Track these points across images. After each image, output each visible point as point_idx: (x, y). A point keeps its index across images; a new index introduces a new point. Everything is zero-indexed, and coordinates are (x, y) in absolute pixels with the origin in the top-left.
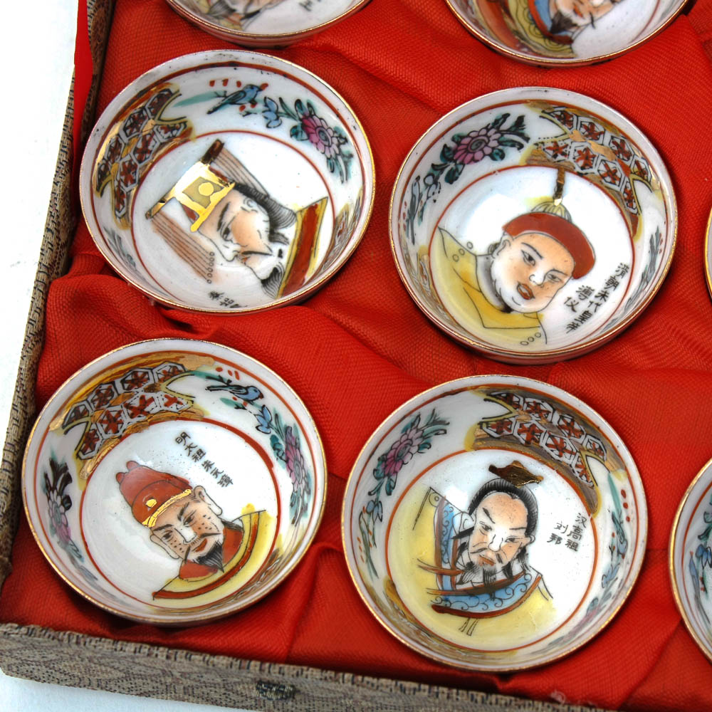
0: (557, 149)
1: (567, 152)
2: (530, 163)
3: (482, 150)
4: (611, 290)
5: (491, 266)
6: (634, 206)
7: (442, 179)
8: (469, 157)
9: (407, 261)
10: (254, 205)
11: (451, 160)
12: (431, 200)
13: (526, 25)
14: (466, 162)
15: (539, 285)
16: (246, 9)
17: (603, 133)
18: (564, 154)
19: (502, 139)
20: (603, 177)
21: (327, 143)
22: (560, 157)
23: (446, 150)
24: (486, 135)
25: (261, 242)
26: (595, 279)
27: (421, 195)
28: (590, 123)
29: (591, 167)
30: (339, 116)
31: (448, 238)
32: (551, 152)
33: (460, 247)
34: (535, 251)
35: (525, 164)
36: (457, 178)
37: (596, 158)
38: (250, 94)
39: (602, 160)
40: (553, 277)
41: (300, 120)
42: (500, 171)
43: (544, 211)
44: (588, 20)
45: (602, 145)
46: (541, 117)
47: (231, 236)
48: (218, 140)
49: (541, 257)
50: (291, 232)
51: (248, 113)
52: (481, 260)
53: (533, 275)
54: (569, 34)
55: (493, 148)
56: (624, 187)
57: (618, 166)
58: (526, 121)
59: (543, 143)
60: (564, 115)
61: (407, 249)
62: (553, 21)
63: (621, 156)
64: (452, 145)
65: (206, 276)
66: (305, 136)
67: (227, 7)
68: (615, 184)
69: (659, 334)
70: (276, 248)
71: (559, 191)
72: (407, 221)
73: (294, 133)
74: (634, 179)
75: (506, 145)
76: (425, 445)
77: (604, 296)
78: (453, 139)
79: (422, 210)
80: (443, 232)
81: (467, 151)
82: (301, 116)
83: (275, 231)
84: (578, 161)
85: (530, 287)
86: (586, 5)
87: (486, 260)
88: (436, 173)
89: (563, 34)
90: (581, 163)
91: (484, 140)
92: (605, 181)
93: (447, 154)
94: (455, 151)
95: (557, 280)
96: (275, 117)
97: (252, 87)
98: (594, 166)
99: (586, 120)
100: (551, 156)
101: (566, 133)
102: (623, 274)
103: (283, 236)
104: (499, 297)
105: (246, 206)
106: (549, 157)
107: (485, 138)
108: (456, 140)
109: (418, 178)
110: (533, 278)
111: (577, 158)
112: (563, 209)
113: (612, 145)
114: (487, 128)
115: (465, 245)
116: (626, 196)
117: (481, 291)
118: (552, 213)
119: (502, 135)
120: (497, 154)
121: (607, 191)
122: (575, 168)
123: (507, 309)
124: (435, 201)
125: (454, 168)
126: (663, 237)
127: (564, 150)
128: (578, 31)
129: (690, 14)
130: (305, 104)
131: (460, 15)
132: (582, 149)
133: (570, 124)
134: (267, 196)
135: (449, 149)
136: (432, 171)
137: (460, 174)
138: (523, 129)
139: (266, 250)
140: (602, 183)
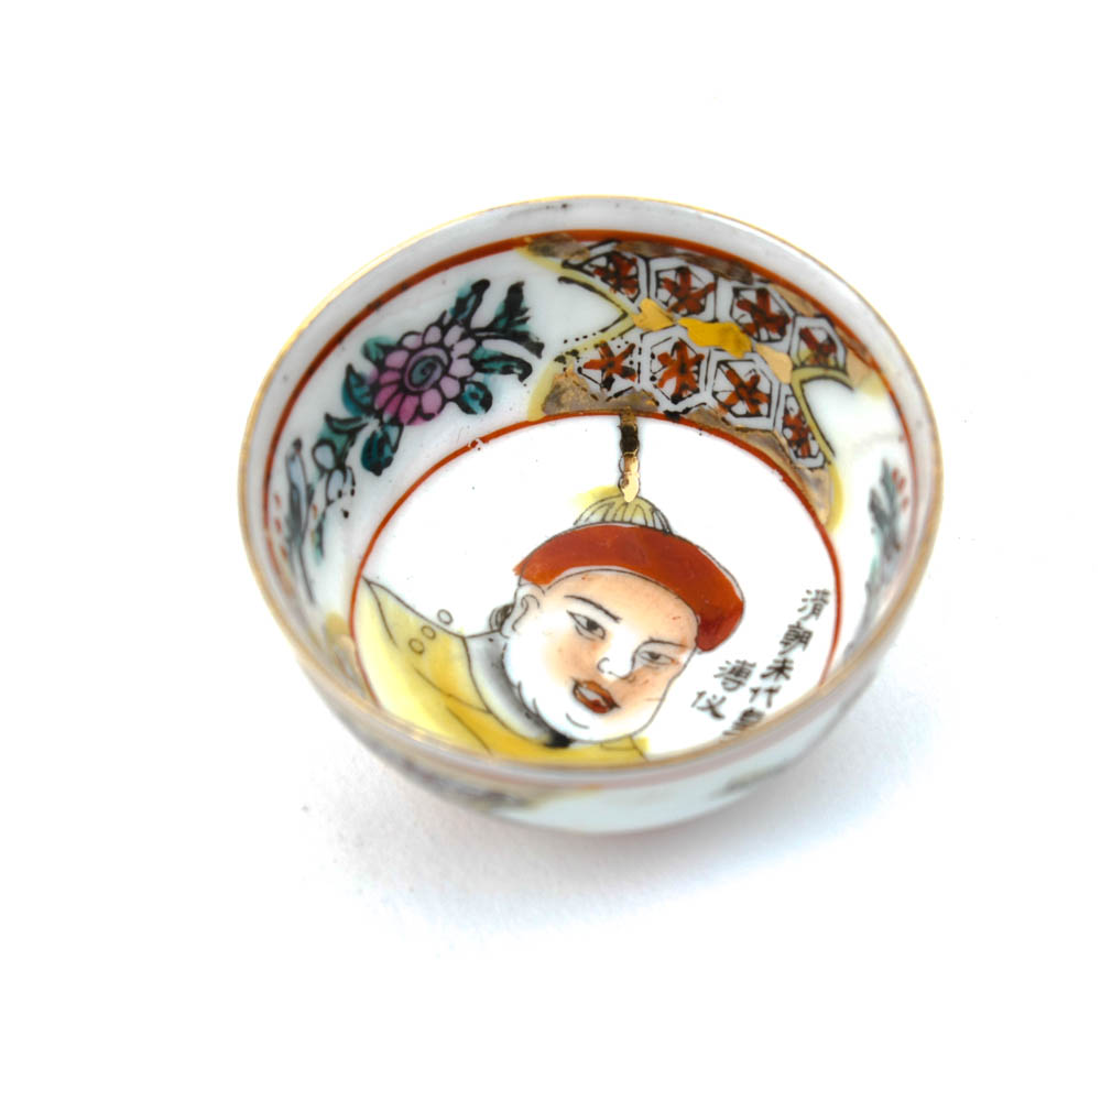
0: (613, 364)
1: (635, 367)
2: (555, 408)
3: (437, 386)
4: (797, 654)
5: (502, 656)
6: (814, 447)
7: (354, 457)
8: (410, 404)
11: (369, 410)
12: (336, 509)
14: (404, 419)
15: (625, 678)
17: (713, 287)
18: (628, 373)
19: (478, 355)
20: (727, 406)
22: (620, 383)
23: (353, 381)
24: (440, 345)
26: (752, 641)
27: (310, 490)
28: (679, 270)
29: (697, 391)
31: (390, 606)
32: (597, 375)
33: (422, 623)
34: (599, 607)
35: (542, 415)
36: (389, 462)
37: (704, 363)
39: (721, 363)
40: (654, 657)
42: (485, 439)
43: (603, 520)
45: (715, 320)
46: (563, 280)
49: (616, 619)
52: (476, 646)
53: (605, 659)
55: (463, 381)
56: (781, 413)
58: (531, 298)
59: (575, 353)
60: (615, 265)
63: (763, 333)
64: (366, 368)
68: (758, 414)
72: (288, 540)
74: (803, 382)
75: (491, 371)
77: (781, 669)
78: (366, 353)
79: (320, 530)
80: (377, 590)
81: (402, 388)
84: (662, 383)
85: (605, 686)
87: (489, 645)
88: (339, 441)
90: (671, 386)
91: (438, 359)
92: (735, 417)
93: (358, 392)
94: (376, 388)
95: (662, 660)
98: (701, 385)
99: (667, 265)
100: (599, 385)
101: (625, 315)
102: (816, 611)
104: (534, 717)
106: (595, 388)
107: (440, 353)
108: (374, 356)
109: (298, 444)
110: (604, 666)
111: (659, 376)
112: (647, 507)
113: (738, 312)
114: (442, 325)
115: (434, 618)
116: (789, 433)
117: (489, 711)
118: (622, 522)
119: (479, 343)
120: (474, 396)
121: (741, 439)
122: (657, 403)
123: (560, 741)
124: (346, 514)
125: (380, 434)
127: (626, 363)
132: (667, 348)
133: (632, 285)
135: (360, 379)
136: (328, 434)
137: (395, 449)
138: (524, 321)
140: (728, 423)
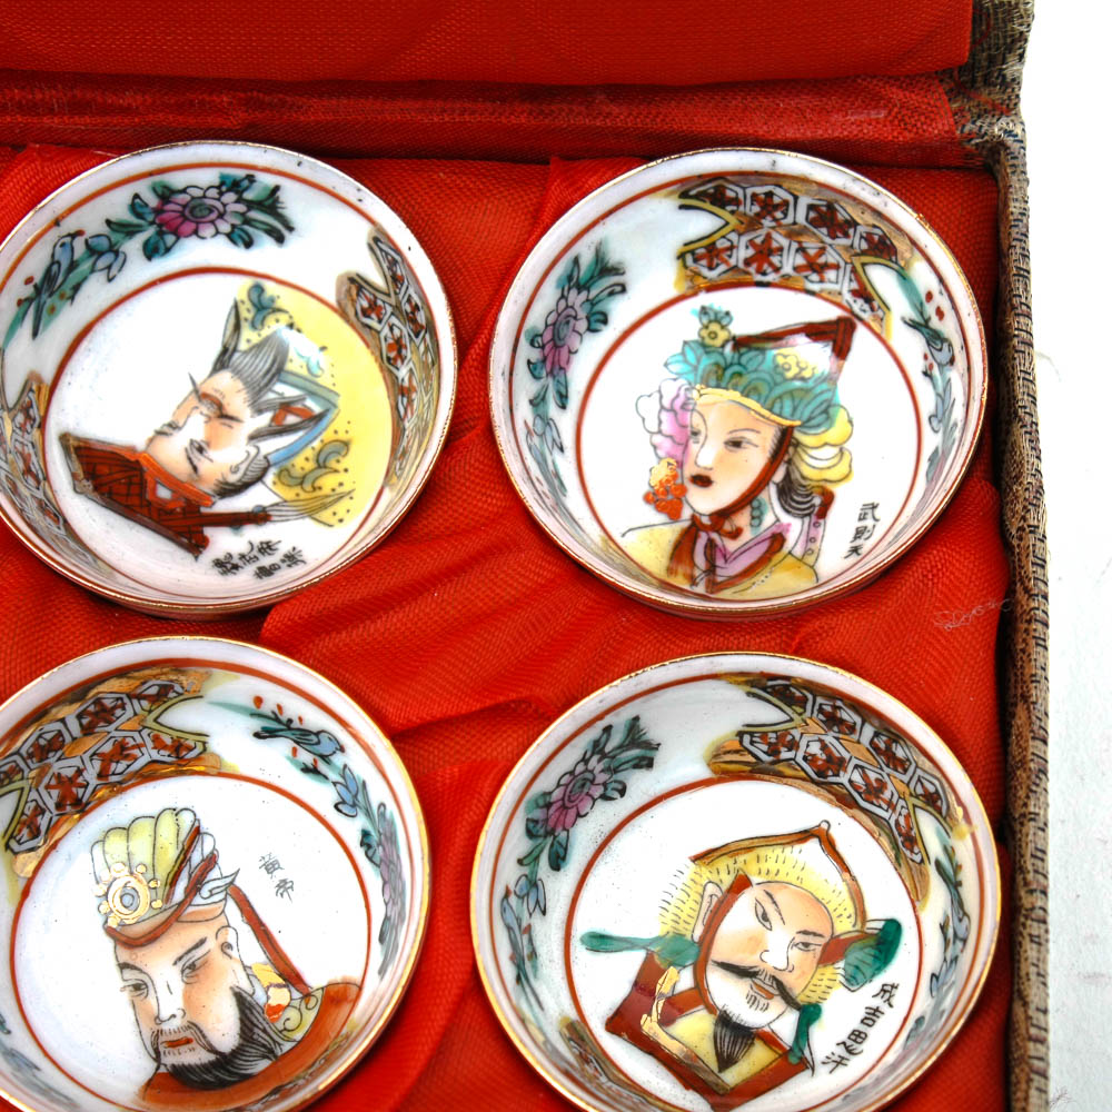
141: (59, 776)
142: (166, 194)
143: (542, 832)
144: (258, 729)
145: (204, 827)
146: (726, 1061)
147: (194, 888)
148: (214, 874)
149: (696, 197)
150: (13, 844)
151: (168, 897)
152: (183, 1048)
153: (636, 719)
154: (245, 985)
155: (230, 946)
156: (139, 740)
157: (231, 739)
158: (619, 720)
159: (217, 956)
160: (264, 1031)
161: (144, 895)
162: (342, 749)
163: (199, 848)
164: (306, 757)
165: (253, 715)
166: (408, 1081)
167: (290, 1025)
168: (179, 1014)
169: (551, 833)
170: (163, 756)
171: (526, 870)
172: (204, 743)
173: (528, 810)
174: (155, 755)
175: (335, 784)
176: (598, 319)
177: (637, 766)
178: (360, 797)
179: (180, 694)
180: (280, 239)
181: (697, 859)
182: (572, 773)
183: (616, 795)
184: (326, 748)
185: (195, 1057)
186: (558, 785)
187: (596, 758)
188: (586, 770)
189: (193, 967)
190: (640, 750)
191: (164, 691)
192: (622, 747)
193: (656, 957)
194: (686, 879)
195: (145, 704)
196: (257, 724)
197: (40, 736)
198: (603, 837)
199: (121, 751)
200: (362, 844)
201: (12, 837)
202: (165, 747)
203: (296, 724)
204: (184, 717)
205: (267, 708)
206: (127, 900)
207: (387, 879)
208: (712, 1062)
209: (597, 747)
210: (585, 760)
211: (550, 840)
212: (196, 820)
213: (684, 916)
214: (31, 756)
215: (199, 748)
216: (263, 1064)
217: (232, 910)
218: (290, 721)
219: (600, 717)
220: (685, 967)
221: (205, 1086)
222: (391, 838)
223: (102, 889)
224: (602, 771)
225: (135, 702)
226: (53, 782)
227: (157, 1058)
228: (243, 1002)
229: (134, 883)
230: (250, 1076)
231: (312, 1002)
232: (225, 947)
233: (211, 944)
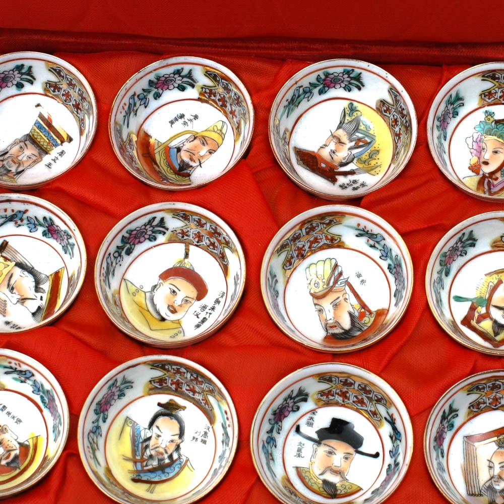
0: (184, 234)
1: (189, 235)
2: (170, 241)
3: (144, 236)
4: (217, 306)
5: (153, 297)
6: (225, 260)
7: (123, 253)
8: (137, 241)
9: (106, 298)
10: (26, 273)
11: (127, 243)
12: (118, 265)
13: (165, 168)
14: (135, 243)
15: (179, 305)
16: (16, 170)
17: (206, 224)
18: (187, 236)
19: (153, 230)
20: (208, 246)
21: (61, 239)
22: (185, 237)
23: (124, 238)
24: (145, 229)
25: (31, 293)
26: (208, 300)
27: (112, 263)
28: (199, 219)
30: (66, 224)
31: (129, 284)
32: (181, 235)
33: (136, 288)
34: (176, 287)
35: (168, 242)
36: (131, 252)
37: (204, 237)
38: (19, 215)
39: (207, 238)
40: (187, 301)
41: (47, 227)
42: (155, 247)
43: (180, 266)
44: (198, 163)
45: (206, 230)
46: (173, 217)
47: (14, 291)
48: (5, 241)
49: (179, 290)
50: (46, 286)
51: (20, 225)
52: (148, 294)
53: (176, 300)
54: (189, 172)
55: (150, 235)
56: (219, 251)
57: (215, 240)
58: (165, 220)
59: (176, 231)
60: (185, 216)
61: (106, 291)
62: (179, 165)
63: (216, 235)
64: (127, 235)
65: (2, 313)
66: (50, 236)
67: (6, 169)
68: (215, 250)
69: (239, 328)
70: (39, 295)
71: (187, 255)
72: (105, 277)
73: (44, 234)
74: (224, 247)
75: (156, 233)
76: (122, 395)
77: (213, 309)
78: (127, 232)
79: (114, 271)
80: (127, 281)
81: (135, 238)
82: (47, 225)
83: (38, 287)
84: (195, 239)
85: (175, 307)
86: (196, 156)
87: (151, 294)
88: (120, 251)
89: (185, 171)
90: (197, 240)
91: (144, 232)
92: (210, 248)
93: (125, 240)
94: (129, 238)
96: (34, 227)
97: (20, 212)
98: (203, 241)
99: (196, 218)
100: (181, 237)
101: (187, 225)
102: (222, 297)
103: (42, 289)
104: (158, 313)
105: (22, 275)
106: (180, 238)
107: (145, 230)
108: (129, 233)
109: (110, 254)
110: (175, 302)
111: (194, 237)
112: (190, 264)
113: (211, 229)
114: (145, 225)
115: (139, 287)
116: (221, 255)
117: (148, 311)
118: (184, 267)
119: (154, 228)
120: (152, 238)
121: (211, 253)
122: (194, 243)
123: (163, 319)
124: (120, 265)
125: (130, 247)
126: (239, 276)
127: (187, 234)
128: (193, 169)
129: (247, 159)
130: (48, 219)
131: (127, 167)
132: (196, 232)
133: (188, 220)
134: (33, 268)
135: (126, 238)
136: (118, 250)
137: (133, 250)
138: (164, 224)
139: (35, 297)
140: (208, 250)
141: (298, 247)
142: (327, 75)
143: (443, 264)
144: (357, 234)
145: (338, 264)
146: (496, 334)
147: (336, 282)
148: (342, 278)
149: (487, 77)
150: (285, 267)
151: (328, 284)
152: (334, 328)
153: (472, 231)
154: (352, 310)
155: (347, 299)
156: (321, 237)
157: (349, 237)
158: (467, 231)
159: (343, 302)
160: (358, 324)
161: (321, 284)
162: (384, 239)
163: (337, 270)
164: (372, 242)
165: (357, 229)
166: (409, 334)
167: (366, 322)
168: (332, 318)
169: (446, 265)
170: (328, 242)
171: (439, 276)
172: (340, 238)
173: (440, 257)
174: (326, 242)
175: (380, 250)
176: (456, 114)
177: (471, 246)
178: (389, 254)
179: (335, 223)
180: (360, 89)
181: (486, 275)
182: (453, 247)
183: (464, 255)
184: (378, 240)
185: (337, 331)
186: (449, 250)
187: (460, 242)
188: (457, 246)
189: (336, 305)
190: (472, 241)
191: (331, 221)
192: (467, 240)
193: (475, 304)
194: (483, 281)
195: (325, 226)
196: (357, 232)
197: (295, 234)
198: (460, 267)
199: (316, 240)
200: (388, 268)
201: (285, 265)
202: (328, 239)
203: (370, 232)
204: (335, 230)
205: (361, 227)
206: (316, 285)
207: (397, 278)
208: (492, 335)
209: (460, 239)
210: (457, 243)
211: (445, 267)
212: (336, 261)
213: (483, 292)
214: (292, 240)
215: (339, 240)
216: (359, 333)
217: (347, 289)
218: (368, 231)
219: (462, 230)
220: (483, 307)
221: (341, 339)
222: (400, 265)
223: (309, 282)
224: (461, 247)
225: (322, 225)
226: (296, 249)
227: (327, 331)
228: (351, 315)
229: (318, 280)
230: (355, 336)
231: (373, 315)
232: (346, 299)
233: (341, 298)
